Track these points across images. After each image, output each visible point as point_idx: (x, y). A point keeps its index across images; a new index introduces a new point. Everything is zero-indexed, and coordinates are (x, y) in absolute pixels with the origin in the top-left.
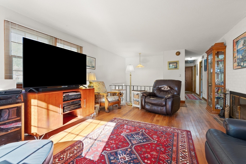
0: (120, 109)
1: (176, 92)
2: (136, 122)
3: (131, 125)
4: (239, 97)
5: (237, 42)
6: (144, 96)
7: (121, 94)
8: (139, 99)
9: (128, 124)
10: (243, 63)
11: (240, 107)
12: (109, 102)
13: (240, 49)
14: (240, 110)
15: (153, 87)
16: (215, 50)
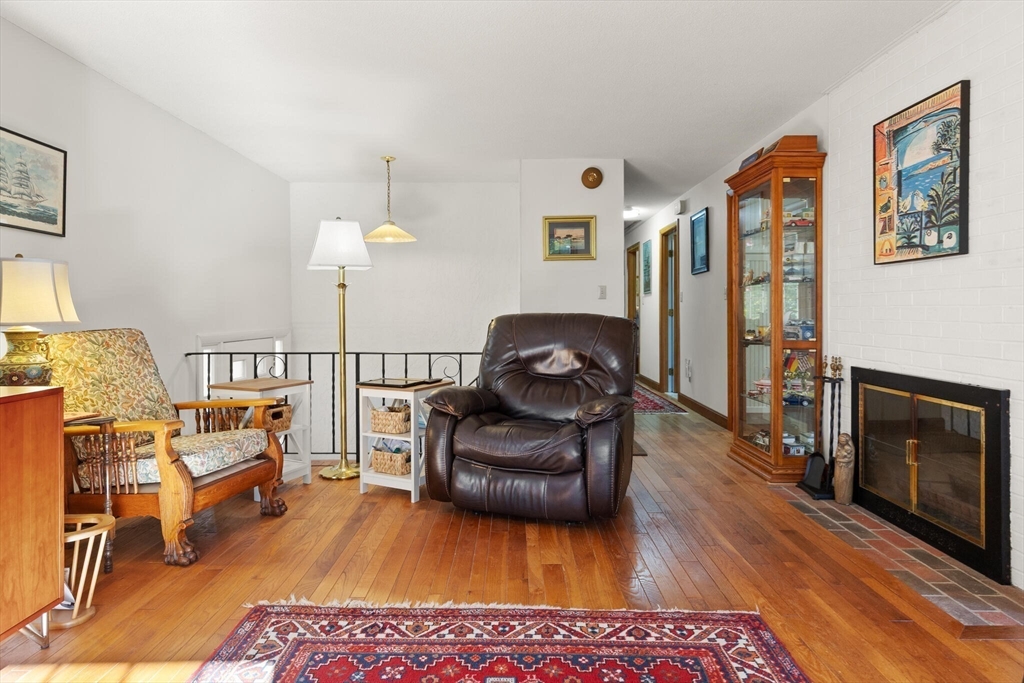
0: (278, 521)
1: (614, 385)
2: (425, 617)
3: (397, 649)
4: (907, 395)
5: (897, 135)
6: (445, 415)
7: (277, 413)
8: (411, 439)
9: (378, 643)
10: (934, 234)
11: (918, 445)
12: (194, 479)
13: (915, 167)
14: (917, 459)
15: (483, 361)
16: (781, 170)
